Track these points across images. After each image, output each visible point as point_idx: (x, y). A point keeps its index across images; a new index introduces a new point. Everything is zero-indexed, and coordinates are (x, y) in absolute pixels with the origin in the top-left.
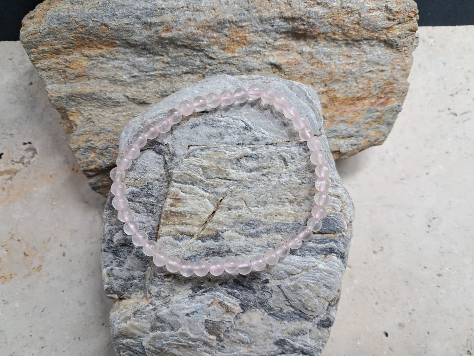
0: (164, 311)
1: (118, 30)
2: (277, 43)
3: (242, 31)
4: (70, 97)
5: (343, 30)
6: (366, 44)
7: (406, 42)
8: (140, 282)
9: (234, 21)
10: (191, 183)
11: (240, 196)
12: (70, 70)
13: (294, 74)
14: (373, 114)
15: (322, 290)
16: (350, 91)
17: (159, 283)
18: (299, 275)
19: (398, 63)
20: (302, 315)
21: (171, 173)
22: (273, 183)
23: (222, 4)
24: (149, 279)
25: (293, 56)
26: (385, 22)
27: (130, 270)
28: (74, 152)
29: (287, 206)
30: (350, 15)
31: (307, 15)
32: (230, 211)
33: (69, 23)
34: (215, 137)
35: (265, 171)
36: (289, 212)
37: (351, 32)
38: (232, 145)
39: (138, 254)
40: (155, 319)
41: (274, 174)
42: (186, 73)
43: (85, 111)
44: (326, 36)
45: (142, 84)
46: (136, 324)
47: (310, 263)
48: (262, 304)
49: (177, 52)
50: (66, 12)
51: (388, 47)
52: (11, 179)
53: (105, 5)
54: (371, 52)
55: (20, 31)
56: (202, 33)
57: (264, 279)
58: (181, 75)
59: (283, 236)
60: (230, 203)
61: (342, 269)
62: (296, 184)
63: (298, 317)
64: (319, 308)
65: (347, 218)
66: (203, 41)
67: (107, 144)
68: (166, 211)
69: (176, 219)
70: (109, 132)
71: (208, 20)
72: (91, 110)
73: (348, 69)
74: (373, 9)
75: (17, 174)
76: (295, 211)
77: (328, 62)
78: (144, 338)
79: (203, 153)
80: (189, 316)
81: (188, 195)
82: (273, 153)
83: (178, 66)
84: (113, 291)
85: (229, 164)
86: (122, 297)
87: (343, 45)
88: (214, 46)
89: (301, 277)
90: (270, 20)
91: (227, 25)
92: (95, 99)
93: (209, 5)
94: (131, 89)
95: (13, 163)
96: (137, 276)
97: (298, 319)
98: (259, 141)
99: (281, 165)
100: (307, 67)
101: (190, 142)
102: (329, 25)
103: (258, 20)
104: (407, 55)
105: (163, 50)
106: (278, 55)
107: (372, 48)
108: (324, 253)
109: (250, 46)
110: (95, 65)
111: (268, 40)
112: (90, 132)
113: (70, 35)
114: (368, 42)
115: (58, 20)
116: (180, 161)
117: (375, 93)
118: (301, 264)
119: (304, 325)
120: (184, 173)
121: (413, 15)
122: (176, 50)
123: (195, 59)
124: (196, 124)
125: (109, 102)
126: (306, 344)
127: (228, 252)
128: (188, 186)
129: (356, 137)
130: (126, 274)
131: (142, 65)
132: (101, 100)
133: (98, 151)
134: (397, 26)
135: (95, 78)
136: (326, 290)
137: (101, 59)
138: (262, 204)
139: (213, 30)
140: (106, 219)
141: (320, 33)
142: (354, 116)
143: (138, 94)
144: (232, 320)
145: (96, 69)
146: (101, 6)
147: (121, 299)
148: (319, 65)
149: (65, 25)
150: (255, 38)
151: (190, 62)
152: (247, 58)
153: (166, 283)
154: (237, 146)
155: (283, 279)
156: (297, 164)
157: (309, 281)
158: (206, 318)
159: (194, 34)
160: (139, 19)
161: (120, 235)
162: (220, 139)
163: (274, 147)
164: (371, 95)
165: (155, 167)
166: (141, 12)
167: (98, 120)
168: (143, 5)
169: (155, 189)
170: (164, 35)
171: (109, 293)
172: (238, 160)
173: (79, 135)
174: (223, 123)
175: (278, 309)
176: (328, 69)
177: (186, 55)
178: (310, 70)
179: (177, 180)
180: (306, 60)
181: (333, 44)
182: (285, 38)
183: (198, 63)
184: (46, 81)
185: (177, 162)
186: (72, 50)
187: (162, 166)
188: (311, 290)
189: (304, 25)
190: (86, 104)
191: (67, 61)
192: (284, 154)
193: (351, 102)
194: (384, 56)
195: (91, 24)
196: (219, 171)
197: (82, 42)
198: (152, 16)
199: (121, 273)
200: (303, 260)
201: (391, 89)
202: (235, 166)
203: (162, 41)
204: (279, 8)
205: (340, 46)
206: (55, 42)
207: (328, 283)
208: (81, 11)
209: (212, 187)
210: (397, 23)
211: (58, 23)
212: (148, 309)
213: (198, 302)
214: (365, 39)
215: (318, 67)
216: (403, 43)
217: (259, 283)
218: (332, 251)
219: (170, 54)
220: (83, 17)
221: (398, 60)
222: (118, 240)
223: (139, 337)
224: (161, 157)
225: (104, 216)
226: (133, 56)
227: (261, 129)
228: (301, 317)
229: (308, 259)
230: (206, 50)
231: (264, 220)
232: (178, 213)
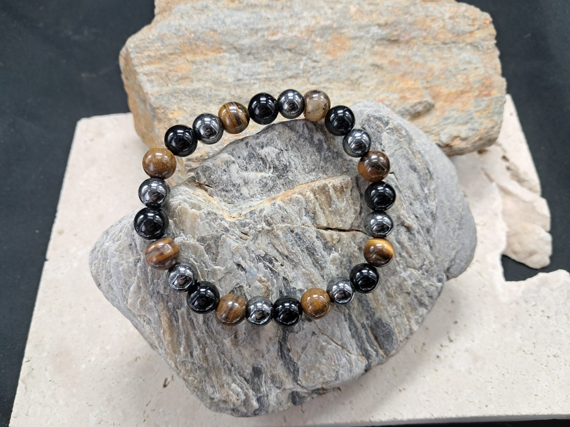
8: (238, 198)
15: (332, 374)
17: (256, 218)
18: (335, 345)
20: (296, 372)
22: (397, 268)
27: (244, 181)
29: (382, 293)
32: (355, 245)
34: (413, 191)
35: (404, 254)
38: (413, 211)
40: (216, 236)
41: (406, 264)
47: (350, 346)
59: (358, 307)
62: (406, 289)
63: (292, 370)
68: (327, 185)
69: (323, 200)
76: (382, 303)
78: (184, 237)
80: (238, 268)
81: (350, 197)
82: (424, 252)
86: (206, 187)
96: (242, 192)
97: (290, 371)
98: (428, 233)
99: (417, 266)
101: (397, 171)
108: (363, 352)
118: (346, 340)
119: (287, 381)
126: (269, 395)
127: (321, 266)
128: (358, 192)
130: (237, 179)
136: (333, 377)
154: (415, 216)
155: (323, 333)
157: (335, 357)
158: (244, 285)
161: (273, 152)
162: (412, 197)
163: (429, 250)
171: (203, 171)
172: (403, 225)
175: (289, 347)
188: (327, 364)
199: (235, 173)
200: (350, 339)
207: (341, 374)
213: (257, 268)
218: (369, 357)
222: (268, 153)
223: (183, 230)
228: (294, 373)
229: (353, 343)
232: (330, 198)
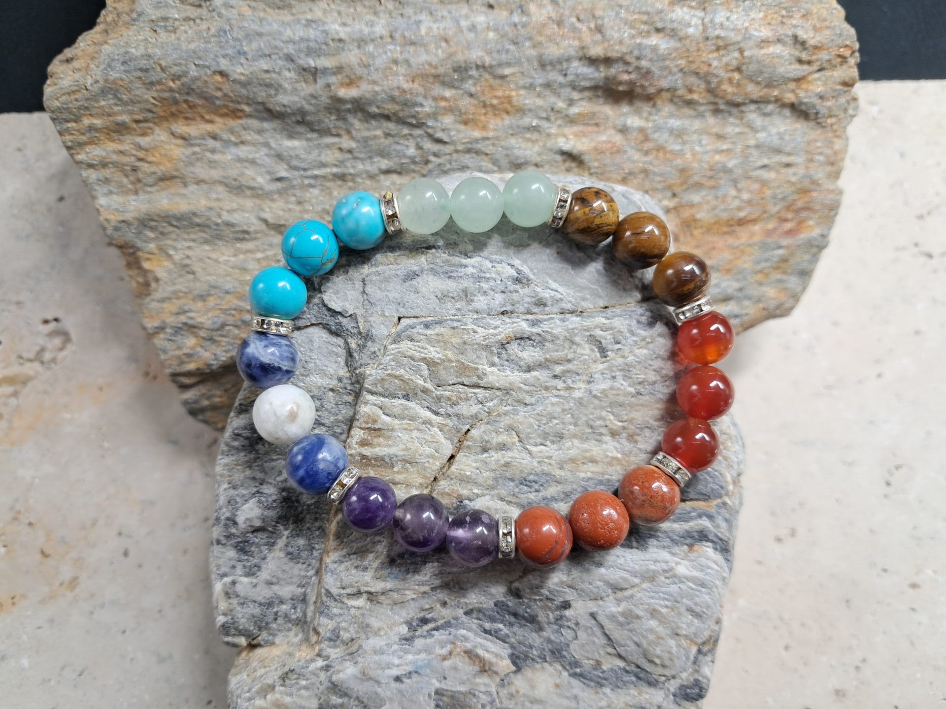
0: (347, 672)
1: (249, 83)
2: (574, 110)
3: (501, 85)
4: (146, 222)
5: (708, 83)
6: (754, 111)
7: (834, 108)
8: (295, 608)
9: (487, 64)
10: (404, 396)
11: (506, 421)
12: (146, 165)
13: (610, 172)
14: (769, 253)
15: (684, 620)
16: (722, 207)
17: (335, 611)
18: (635, 589)
19: (820, 150)
20: (641, 675)
21: (361, 374)
22: (577, 394)
23: (462, 31)
24: (315, 603)
25: (607, 137)
26: (793, 67)
27: (272, 584)
28: (151, 335)
29: (606, 443)
30: (722, 52)
31: (636, 53)
32: (486, 455)
33: (147, 70)
34: (453, 298)
35: (558, 369)
36: (610, 454)
37: (724, 87)
38: (489, 315)
39: (290, 549)
40: (328, 688)
41: (578, 374)
42: (387, 172)
43: (175, 249)
44: (674, 96)
45: (295, 195)
46: (288, 700)
47: (658, 564)
48: (557, 653)
49: (368, 129)
50: (142, 48)
51: (799, 116)
52: (15, 394)
53: (222, 33)
54: (764, 129)
55: (45, 86)
56: (421, 90)
57: (561, 599)
58: (377, 175)
60: (487, 438)
61: (725, 575)
62: (625, 396)
63: (634, 679)
64: (678, 658)
65: (732, 467)
66: (422, 105)
67: (222, 318)
68: (351, 455)
69: (372, 474)
70: (227, 292)
71: (434, 63)
72: (189, 248)
73: (717, 163)
74: (769, 42)
75: (30, 385)
76: (624, 454)
77: (677, 147)
79: (429, 332)
80: (402, 682)
81: (396, 422)
82: (576, 331)
83: (370, 158)
84: (236, 629)
85: (485, 354)
86: (255, 642)
87: (707, 114)
88: (446, 117)
89: (639, 595)
90: (560, 63)
91: (473, 72)
92: (198, 225)
93: (436, 32)
94: (274, 205)
95: (21, 361)
96: (289, 596)
97: (633, 682)
98: (545, 305)
99: (593, 356)
100: (635, 158)
101: (401, 309)
102: (680, 75)
103: (536, 64)
104: (838, 133)
105: (339, 124)
106: (576, 135)
107: (767, 119)
108: (687, 542)
109: (518, 115)
110: (199, 156)
111: (555, 103)
112: (186, 293)
113: (149, 96)
114: (759, 108)
115: (124, 63)
116: (379, 350)
117: (773, 209)
118: (640, 565)
119: (647, 696)
120: (389, 375)
121: (847, 53)
122: (366, 125)
123: (406, 143)
124: (414, 272)
125: (227, 231)
128: (397, 402)
129: (738, 300)
130: (263, 593)
131: (297, 156)
132: (209, 227)
133: (202, 333)
134: (817, 75)
135: (199, 182)
136: (692, 621)
137: (211, 143)
138: (554, 439)
139: (444, 84)
140: (222, 476)
141: (660, 91)
142: (732, 257)
143: (287, 215)
144: (493, 689)
145: (199, 164)
146: (214, 36)
147: (252, 646)
148: (661, 154)
149: (140, 74)
150: (529, 100)
151: (395, 150)
152: (513, 141)
153: (353, 611)
154: (501, 316)
155: (602, 599)
156: (626, 354)
157: (657, 601)
158: (437, 685)
159: (404, 91)
160: (292, 61)
161: (252, 509)
162: (464, 303)
163: (578, 319)
164: (765, 215)
165: (327, 363)
166: (296, 47)
167: (204, 269)
168: (300, 32)
169: (327, 410)
170: (343, 93)
171: (227, 634)
172: (503, 346)
173: (163, 300)
174: (470, 270)
175: (591, 662)
176: (679, 161)
177: (387, 135)
178: (641, 165)
179: (375, 390)
180: (633, 144)
181: (687, 111)
182: (590, 99)
183: (412, 151)
184: (96, 190)
185: (375, 352)
186: (151, 125)
187: (342, 360)
188: (661, 622)
189: (630, 73)
190: (178, 235)
191: (140, 148)
192: (598, 333)
193: (725, 229)
194: (790, 135)
195: (193, 72)
196: (463, 369)
197: (174, 109)
198: (319, 56)
199: (254, 590)
200: (643, 558)
201: (809, 202)
202: (496, 360)
203: (338, 105)
204: (580, 39)
205: (701, 115)
206: (116, 109)
207: (696, 604)
208: (172, 45)
209: (449, 403)
210: (815, 67)
211: (125, 71)
212: (312, 667)
213: (419, 652)
214: (753, 102)
215: (657, 157)
216: (830, 109)
217: (550, 609)
218: (702, 536)
219: (354, 132)
220: (176, 59)
221: (819, 144)
222: (247, 519)
224: (340, 341)
225: (218, 469)
226: (278, 136)
227: (550, 281)
228: (639, 678)
229: (654, 555)
230: (430, 123)
231: (558, 473)
232: (376, 459)
